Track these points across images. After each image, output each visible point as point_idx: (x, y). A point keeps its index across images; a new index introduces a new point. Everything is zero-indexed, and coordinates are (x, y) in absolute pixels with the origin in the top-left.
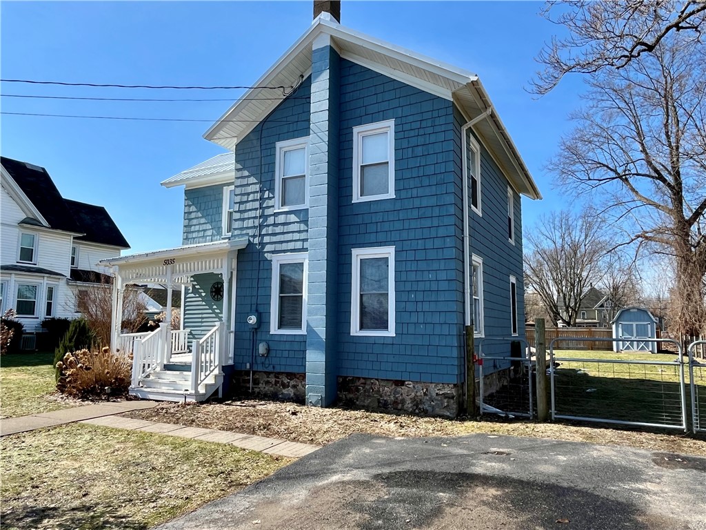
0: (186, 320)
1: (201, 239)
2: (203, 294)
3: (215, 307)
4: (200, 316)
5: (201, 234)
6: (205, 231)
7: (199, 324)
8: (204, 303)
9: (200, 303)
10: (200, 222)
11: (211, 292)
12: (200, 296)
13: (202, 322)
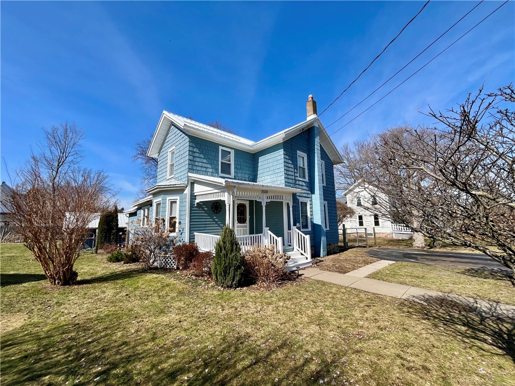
0: (191, 226)
1: (203, 173)
2: (206, 209)
3: (215, 217)
4: (204, 223)
5: (204, 169)
6: (207, 168)
7: (204, 228)
8: (206, 215)
9: (204, 214)
10: (201, 161)
11: (212, 208)
12: (204, 210)
13: (205, 227)
